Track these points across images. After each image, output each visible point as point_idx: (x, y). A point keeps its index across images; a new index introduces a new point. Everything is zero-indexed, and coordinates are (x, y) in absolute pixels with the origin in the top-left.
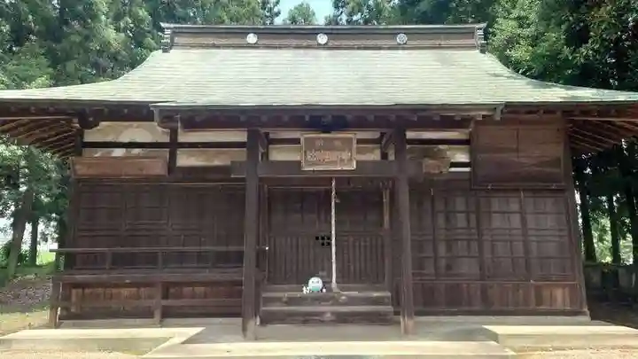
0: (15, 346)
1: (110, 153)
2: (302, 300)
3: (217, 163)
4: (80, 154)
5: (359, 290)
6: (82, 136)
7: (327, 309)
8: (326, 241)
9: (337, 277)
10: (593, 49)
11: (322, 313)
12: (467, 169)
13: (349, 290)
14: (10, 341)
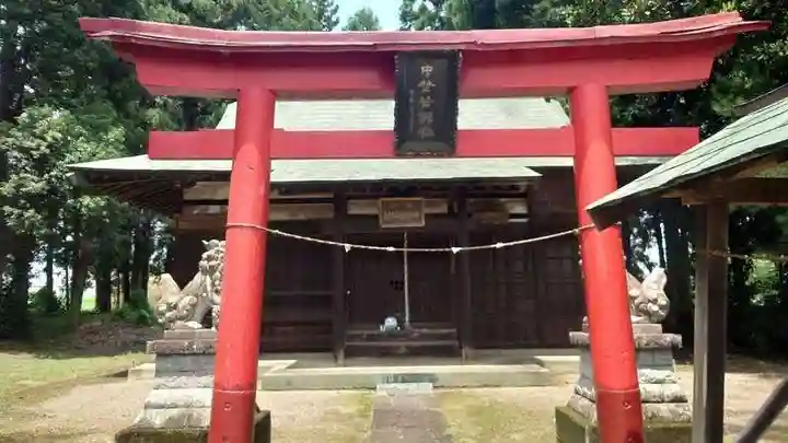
0: (144, 375)
1: (206, 210)
2: (380, 337)
3: (301, 217)
4: (179, 211)
5: (429, 328)
6: (181, 194)
7: (402, 344)
8: (399, 286)
9: (410, 317)
10: (639, 109)
11: (398, 348)
12: (524, 220)
13: (420, 328)
14: (140, 371)
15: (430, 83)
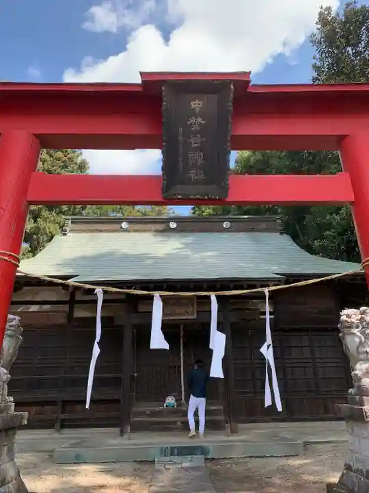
1: (28, 308)
7: (178, 420)
8: (177, 369)
11: (175, 423)
15: (199, 120)
